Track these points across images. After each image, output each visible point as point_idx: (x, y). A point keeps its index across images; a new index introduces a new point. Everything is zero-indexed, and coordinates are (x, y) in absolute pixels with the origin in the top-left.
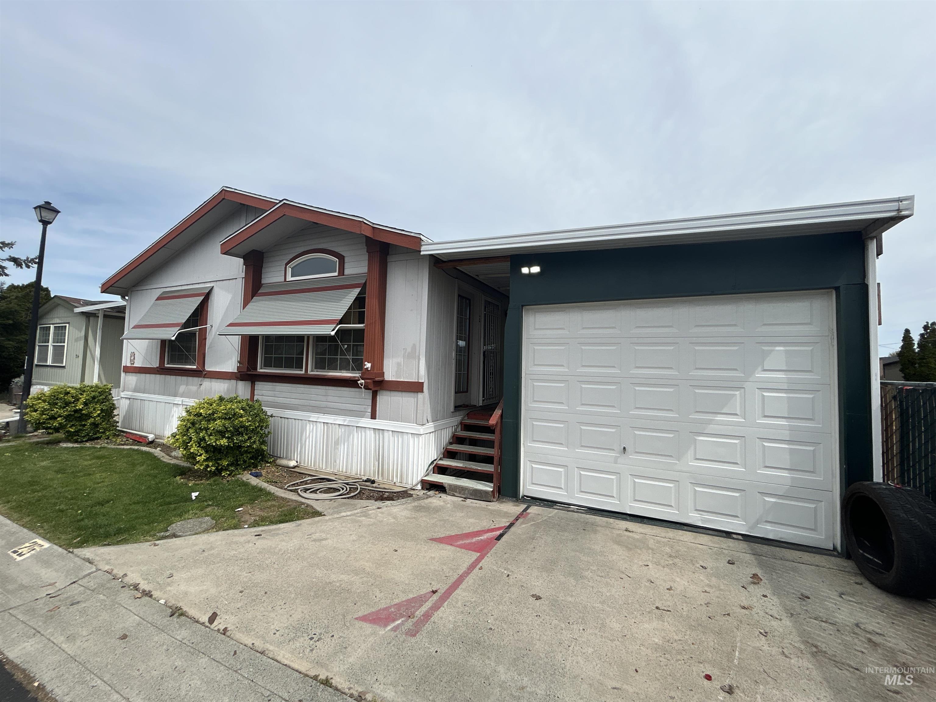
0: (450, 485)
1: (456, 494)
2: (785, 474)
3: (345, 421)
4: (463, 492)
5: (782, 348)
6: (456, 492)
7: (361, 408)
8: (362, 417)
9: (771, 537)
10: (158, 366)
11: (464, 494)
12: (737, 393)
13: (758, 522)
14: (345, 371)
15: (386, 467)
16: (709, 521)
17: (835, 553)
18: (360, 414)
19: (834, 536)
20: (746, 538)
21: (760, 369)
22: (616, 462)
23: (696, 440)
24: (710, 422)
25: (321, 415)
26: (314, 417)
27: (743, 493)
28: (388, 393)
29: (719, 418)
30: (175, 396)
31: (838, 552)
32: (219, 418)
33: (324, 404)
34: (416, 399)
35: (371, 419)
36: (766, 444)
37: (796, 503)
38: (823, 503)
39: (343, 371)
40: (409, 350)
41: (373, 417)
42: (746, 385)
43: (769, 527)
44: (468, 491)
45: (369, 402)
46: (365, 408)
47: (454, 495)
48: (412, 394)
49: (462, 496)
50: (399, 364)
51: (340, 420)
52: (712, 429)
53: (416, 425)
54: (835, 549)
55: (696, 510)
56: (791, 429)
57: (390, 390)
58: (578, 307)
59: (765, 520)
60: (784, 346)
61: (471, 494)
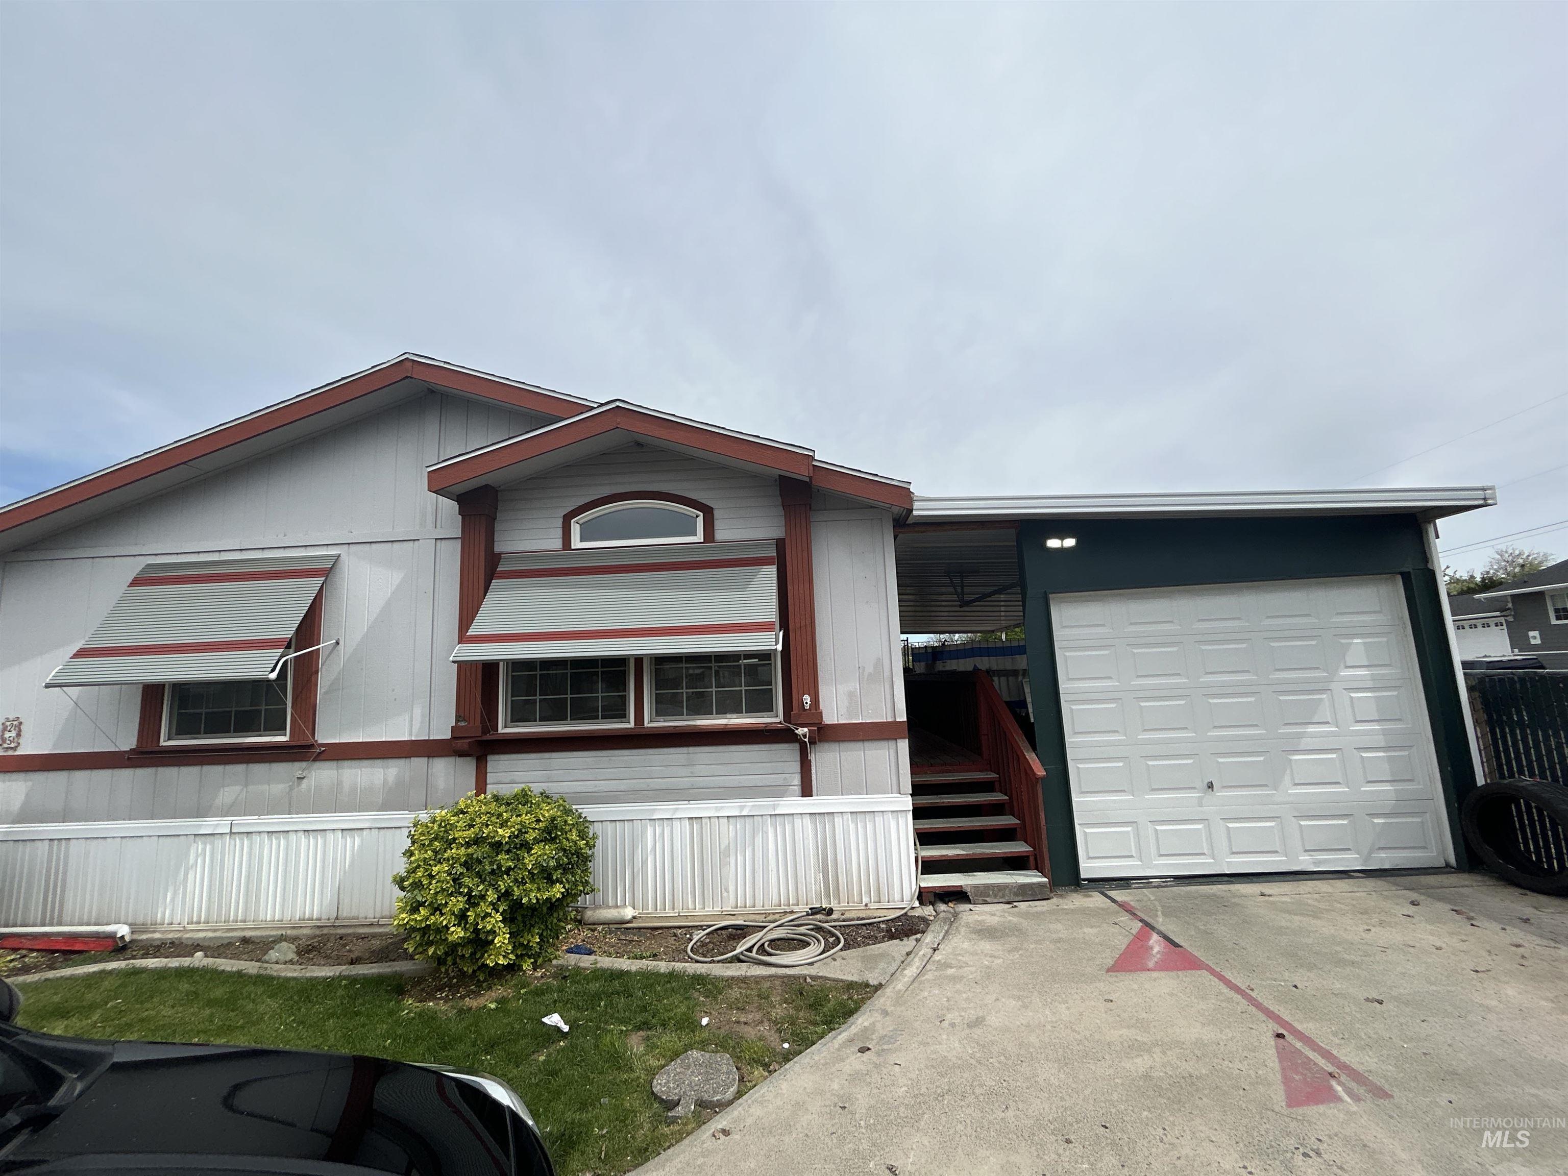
0: (976, 887)
1: (988, 899)
2: (1387, 787)
3: (742, 808)
4: (1000, 894)
5: (1359, 641)
6: (988, 896)
7: (778, 779)
8: (782, 795)
9: (1387, 866)
10: (134, 747)
11: (1003, 896)
12: (1324, 696)
13: (1371, 852)
14: (735, 716)
15: (842, 879)
16: (1320, 862)
17: (1448, 869)
18: (778, 791)
19: (1444, 850)
20: (1368, 873)
21: (1342, 666)
22: (1201, 805)
23: (1291, 760)
24: (1300, 736)
25: (683, 805)
26: (664, 810)
27: (1352, 818)
28: (835, 746)
29: (1311, 729)
30: (200, 812)
31: (1453, 868)
32: (537, 841)
33: (685, 782)
34: (892, 752)
35: (802, 797)
36: (1364, 755)
37: (1404, 820)
38: (1428, 815)
39: (728, 716)
40: (870, 669)
41: (806, 791)
42: (1333, 686)
43: (1383, 855)
44: (1010, 890)
45: (796, 767)
46: (785, 779)
47: (986, 903)
48: (884, 744)
49: (1001, 900)
50: (851, 695)
51: (731, 807)
52: (1305, 743)
53: (899, 795)
54: (1448, 865)
55: (1306, 851)
56: (1385, 732)
57: (839, 741)
58: (1120, 595)
59: (1377, 847)
60: (1362, 638)
61: (1016, 894)
